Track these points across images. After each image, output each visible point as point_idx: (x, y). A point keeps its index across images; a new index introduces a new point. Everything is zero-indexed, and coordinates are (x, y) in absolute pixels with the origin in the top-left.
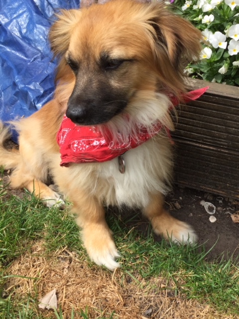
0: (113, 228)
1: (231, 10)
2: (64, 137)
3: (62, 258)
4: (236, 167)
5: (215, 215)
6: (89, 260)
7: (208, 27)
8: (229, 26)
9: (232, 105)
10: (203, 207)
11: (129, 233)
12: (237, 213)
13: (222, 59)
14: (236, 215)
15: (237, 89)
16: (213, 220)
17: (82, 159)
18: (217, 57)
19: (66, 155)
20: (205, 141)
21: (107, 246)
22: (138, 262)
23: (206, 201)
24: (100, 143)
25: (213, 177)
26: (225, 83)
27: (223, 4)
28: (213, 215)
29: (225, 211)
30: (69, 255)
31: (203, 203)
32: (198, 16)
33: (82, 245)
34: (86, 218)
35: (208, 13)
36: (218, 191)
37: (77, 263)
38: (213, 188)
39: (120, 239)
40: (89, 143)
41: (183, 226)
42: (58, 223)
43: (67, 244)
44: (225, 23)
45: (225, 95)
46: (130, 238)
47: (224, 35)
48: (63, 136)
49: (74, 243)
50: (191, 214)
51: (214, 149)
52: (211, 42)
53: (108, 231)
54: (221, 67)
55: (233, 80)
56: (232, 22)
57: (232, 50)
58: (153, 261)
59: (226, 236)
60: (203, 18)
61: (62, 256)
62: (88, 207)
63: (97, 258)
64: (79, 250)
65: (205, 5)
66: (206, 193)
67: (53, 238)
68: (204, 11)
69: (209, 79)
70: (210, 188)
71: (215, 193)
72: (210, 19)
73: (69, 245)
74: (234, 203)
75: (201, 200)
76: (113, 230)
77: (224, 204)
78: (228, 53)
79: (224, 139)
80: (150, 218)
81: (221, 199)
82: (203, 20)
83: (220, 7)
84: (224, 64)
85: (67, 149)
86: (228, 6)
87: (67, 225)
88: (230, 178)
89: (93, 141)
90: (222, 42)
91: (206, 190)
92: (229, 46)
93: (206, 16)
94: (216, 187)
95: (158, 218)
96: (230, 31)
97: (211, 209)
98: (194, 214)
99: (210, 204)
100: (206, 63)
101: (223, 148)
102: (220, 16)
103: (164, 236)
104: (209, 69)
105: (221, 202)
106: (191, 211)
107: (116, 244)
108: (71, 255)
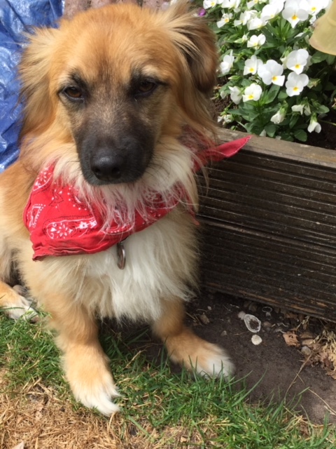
0: (110, 353)
1: (291, 27)
2: (36, 217)
3: (33, 397)
4: (293, 264)
5: (260, 334)
6: (73, 400)
7: (256, 53)
8: (288, 52)
9: (291, 170)
10: (243, 321)
11: (133, 359)
12: (292, 332)
13: (276, 102)
14: (291, 334)
15: (299, 147)
16: (256, 341)
17: (63, 250)
18: (270, 98)
19: (40, 244)
20: (248, 224)
21: (101, 379)
22: (147, 403)
23: (246, 313)
24: (90, 226)
25: (258, 277)
26: (280, 137)
27: (279, 18)
28: (257, 334)
29: (275, 328)
30: (43, 391)
31: (242, 316)
32: (241, 36)
33: (63, 377)
34: (71, 337)
35: (255, 32)
36: (266, 299)
37: (55, 404)
38: (258, 294)
39: (120, 368)
40: (73, 226)
41: (212, 350)
42: (28, 344)
43: (41, 375)
44: (281, 48)
45: (280, 155)
46: (134, 367)
47: (279, 65)
48: (34, 216)
49: (52, 374)
50: (225, 332)
51: (262, 235)
52: (261, 75)
53: (103, 357)
54: (274, 113)
55: (291, 133)
56: (292, 46)
57: (292, 88)
58: (168, 403)
59: (277, 365)
60: (249, 39)
61: (33, 393)
62: (72, 321)
63: (86, 397)
64: (59, 384)
65: (252, 20)
66: (247, 300)
67: (20, 366)
68: (251, 28)
69: (256, 131)
70: (254, 293)
71: (260, 301)
72: (259, 41)
73: (44, 376)
74: (288, 317)
75: (239, 311)
76: (109, 356)
77: (274, 317)
78: (285, 92)
79: (278, 221)
80: (164, 339)
81: (268, 310)
82: (248, 42)
83: (275, 23)
84: (279, 109)
85: (41, 235)
86: (287, 22)
87: (42, 346)
88: (283, 279)
89: (79, 223)
90: (278, 75)
91: (248, 296)
92: (287, 82)
93: (254, 37)
94: (263, 292)
95: (175, 339)
96: (288, 60)
97: (254, 325)
98: (228, 332)
99: (252, 317)
100: (251, 108)
101: (275, 235)
102: (274, 36)
103: (185, 365)
104: (256, 116)
105: (268, 314)
106: (225, 327)
107: (113, 375)
108: (47, 391)
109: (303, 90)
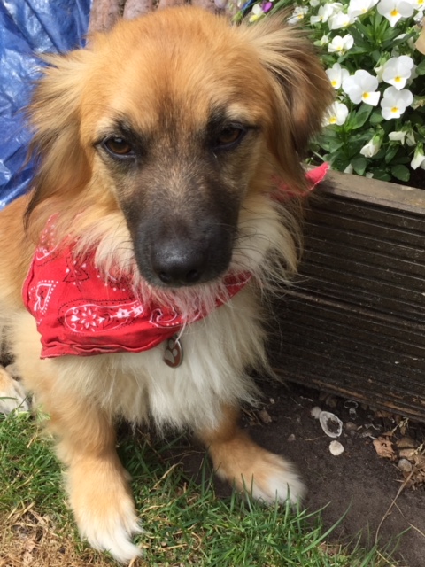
0: (132, 466)
1: (389, 26)
2: (47, 300)
3: (22, 529)
4: (389, 348)
5: (341, 440)
6: (77, 534)
7: (340, 60)
8: (384, 59)
10: (318, 420)
11: (164, 477)
13: (367, 126)
14: (384, 441)
15: (400, 190)
16: (336, 449)
18: (359, 121)
19: (56, 339)
20: (326, 291)
21: (118, 508)
22: (181, 544)
23: (323, 410)
24: (132, 314)
25: (339, 363)
26: (372, 175)
27: (373, 13)
28: (337, 439)
29: (363, 430)
30: (37, 521)
31: (317, 413)
32: (319, 37)
33: (65, 503)
35: (340, 33)
36: (350, 393)
37: (53, 542)
38: (338, 386)
39: (145, 490)
40: (105, 313)
43: (34, 499)
44: (375, 54)
45: (373, 200)
46: (165, 487)
47: (373, 77)
49: (50, 498)
50: (293, 435)
51: (346, 308)
52: (346, 90)
53: (122, 474)
54: (365, 142)
55: (387, 170)
56: (390, 51)
57: (389, 109)
58: (211, 545)
59: (365, 486)
60: (331, 42)
61: (22, 524)
64: (59, 512)
65: (336, 15)
66: (324, 393)
68: (334, 27)
69: (339, 165)
70: (334, 384)
71: (342, 396)
72: (345, 44)
73: (38, 501)
74: (380, 415)
75: (313, 405)
76: (131, 472)
77: (362, 417)
78: (380, 113)
79: (368, 289)
81: (352, 405)
82: (330, 45)
83: (366, 20)
84: (371, 137)
85: (56, 325)
86: (384, 18)
87: (37, 456)
88: (374, 368)
89: (115, 310)
90: (371, 91)
91: (325, 388)
92: (383, 101)
93: (337, 38)
94: (346, 383)
95: (224, 446)
96: (386, 70)
97: (332, 426)
98: (298, 436)
99: (330, 415)
100: (332, 134)
101: (363, 307)
102: (366, 38)
104: (340, 146)
105: (352, 411)
106: (292, 429)
107: (135, 501)
108: (43, 521)
109: (405, 112)
